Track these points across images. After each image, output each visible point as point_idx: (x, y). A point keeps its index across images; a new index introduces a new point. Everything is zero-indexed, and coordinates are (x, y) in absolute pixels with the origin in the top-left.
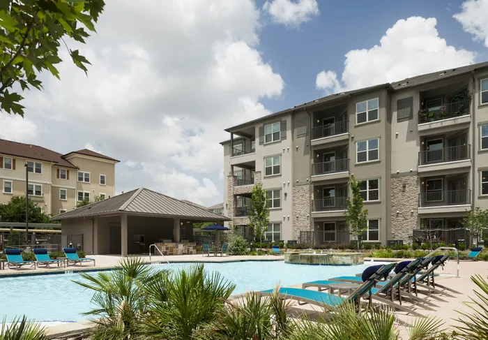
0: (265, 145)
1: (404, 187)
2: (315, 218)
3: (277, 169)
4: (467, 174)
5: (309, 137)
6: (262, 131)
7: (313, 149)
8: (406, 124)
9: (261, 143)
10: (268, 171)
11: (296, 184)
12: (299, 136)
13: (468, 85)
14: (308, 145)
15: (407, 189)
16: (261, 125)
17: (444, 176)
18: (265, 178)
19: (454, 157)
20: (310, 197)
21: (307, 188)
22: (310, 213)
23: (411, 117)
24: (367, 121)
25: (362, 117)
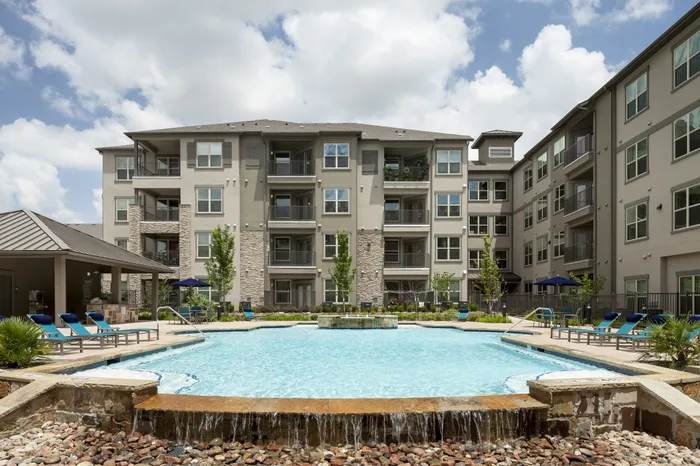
0: (196, 169)
1: (369, 245)
2: (271, 275)
3: (217, 206)
4: (425, 238)
5: (263, 171)
6: (192, 149)
7: (268, 188)
8: (370, 178)
9: (190, 166)
10: (203, 206)
11: (244, 228)
12: (249, 167)
13: (426, 152)
14: (263, 182)
15: (372, 248)
16: (192, 140)
17: (400, 238)
18: (196, 215)
19: (410, 220)
20: (265, 247)
21: (260, 235)
22: (265, 268)
23: (376, 172)
24: (337, 167)
25: (330, 161)
